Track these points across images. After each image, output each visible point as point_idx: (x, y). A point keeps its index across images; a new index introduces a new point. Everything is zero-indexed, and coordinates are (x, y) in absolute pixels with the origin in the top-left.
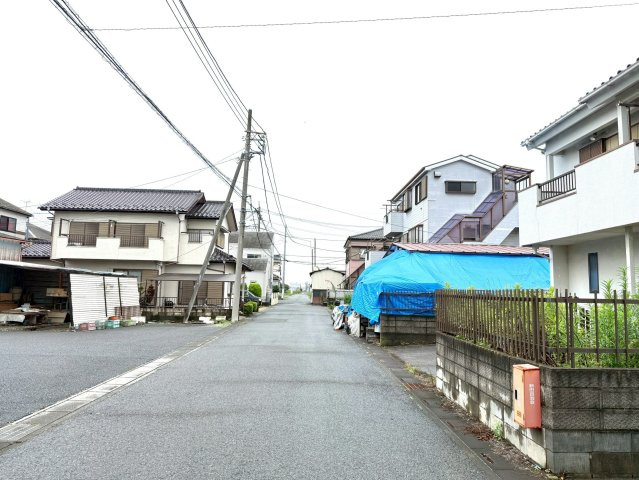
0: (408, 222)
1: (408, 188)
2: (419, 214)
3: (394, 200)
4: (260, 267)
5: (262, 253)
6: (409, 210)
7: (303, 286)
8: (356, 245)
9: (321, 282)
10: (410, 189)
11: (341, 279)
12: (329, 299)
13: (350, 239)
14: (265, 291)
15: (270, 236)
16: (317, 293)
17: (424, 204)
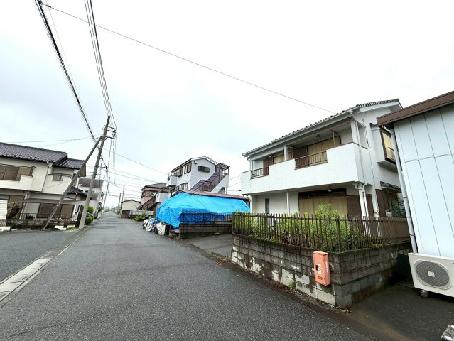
0: (179, 182)
1: (181, 167)
2: (186, 178)
3: (172, 171)
4: (94, 197)
5: (96, 191)
6: (180, 176)
7: (110, 208)
8: (149, 190)
9: (126, 207)
10: (182, 167)
11: (138, 205)
12: (132, 215)
13: (146, 187)
14: (95, 210)
15: (101, 182)
16: (124, 212)
17: (189, 174)
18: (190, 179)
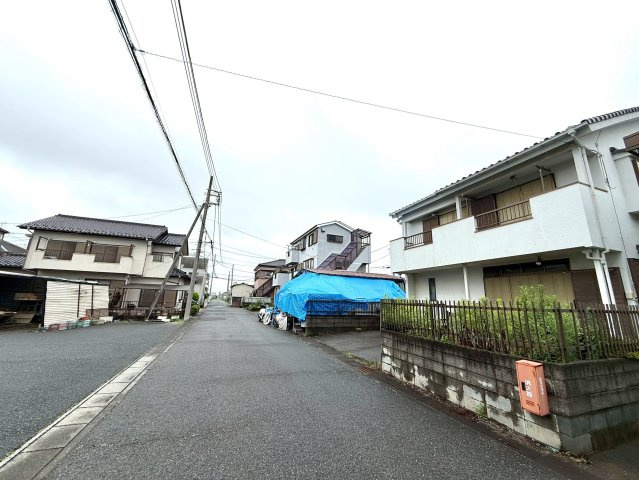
0: (302, 258)
1: (304, 237)
2: (311, 252)
3: (292, 243)
4: (199, 281)
5: (201, 272)
6: (303, 249)
7: (217, 294)
8: (265, 270)
9: (236, 293)
10: (305, 237)
11: (251, 290)
12: (244, 303)
13: (260, 265)
14: (201, 297)
15: (205, 261)
16: (235, 299)
17: (315, 247)
18: (317, 253)
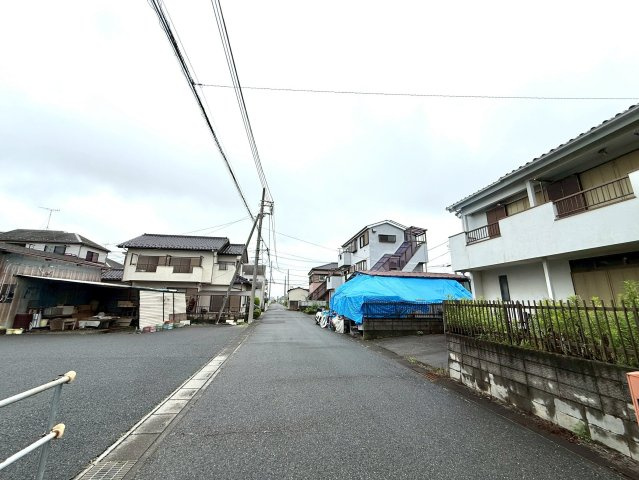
0: (354, 260)
1: (354, 239)
2: (363, 253)
3: (344, 246)
4: (259, 287)
5: (260, 278)
6: (355, 251)
8: (318, 274)
9: (293, 297)
10: (356, 239)
11: (307, 294)
12: (301, 307)
13: (314, 270)
14: (261, 301)
15: (263, 267)
16: (292, 303)
17: (367, 248)
18: (371, 255)
